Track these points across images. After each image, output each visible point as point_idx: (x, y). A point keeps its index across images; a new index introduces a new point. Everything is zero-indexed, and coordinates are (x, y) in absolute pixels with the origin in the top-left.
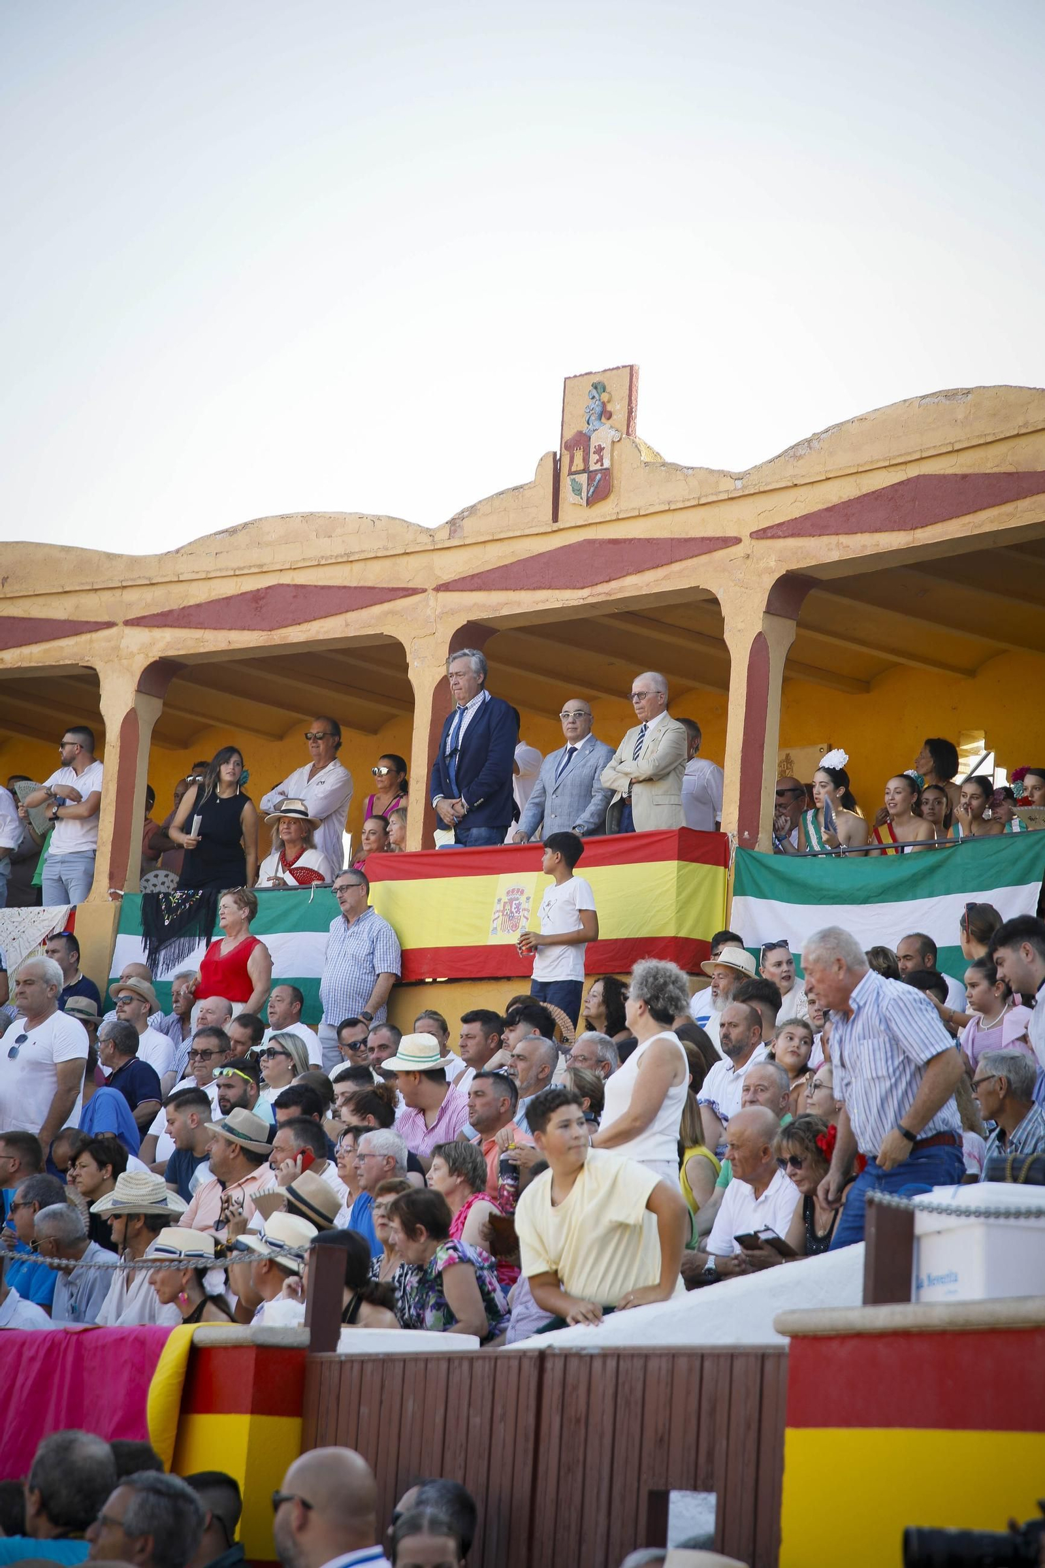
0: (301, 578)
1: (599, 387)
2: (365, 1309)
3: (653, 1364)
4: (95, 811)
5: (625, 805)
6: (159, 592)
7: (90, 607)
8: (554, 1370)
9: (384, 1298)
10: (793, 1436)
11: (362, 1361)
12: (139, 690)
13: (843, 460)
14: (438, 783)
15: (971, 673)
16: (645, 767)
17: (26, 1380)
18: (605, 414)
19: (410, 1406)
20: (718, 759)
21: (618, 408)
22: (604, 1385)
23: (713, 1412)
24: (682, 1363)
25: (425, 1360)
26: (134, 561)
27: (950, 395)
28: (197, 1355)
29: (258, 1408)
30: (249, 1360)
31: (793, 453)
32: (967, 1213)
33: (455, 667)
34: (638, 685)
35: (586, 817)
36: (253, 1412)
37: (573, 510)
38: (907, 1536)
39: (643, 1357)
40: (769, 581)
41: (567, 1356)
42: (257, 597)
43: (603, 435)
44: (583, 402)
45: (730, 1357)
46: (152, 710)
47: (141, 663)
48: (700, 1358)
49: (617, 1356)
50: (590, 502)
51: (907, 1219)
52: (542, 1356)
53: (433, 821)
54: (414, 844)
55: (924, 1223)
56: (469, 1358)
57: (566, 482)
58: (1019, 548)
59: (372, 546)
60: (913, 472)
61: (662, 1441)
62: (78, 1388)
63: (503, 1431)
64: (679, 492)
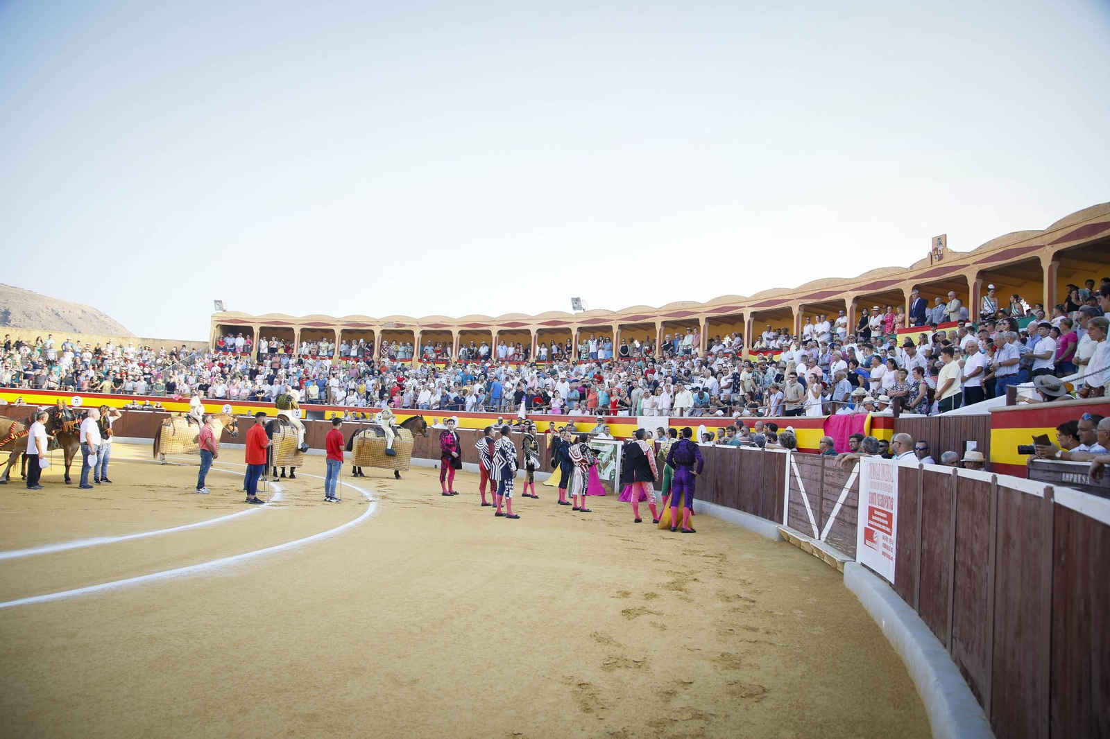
0: (882, 280)
1: (939, 239)
2: (904, 410)
3: (963, 418)
4: (845, 326)
5: (949, 317)
6: (854, 285)
7: (842, 288)
8: (942, 420)
9: (909, 409)
10: (993, 431)
11: (904, 419)
12: (853, 302)
13: (991, 248)
14: (911, 315)
15: (1020, 287)
16: (952, 309)
17: (841, 423)
18: (941, 244)
19: (914, 427)
20: (967, 307)
21: (943, 242)
22: (953, 422)
23: (975, 427)
24: (969, 418)
25: (916, 419)
26: (850, 279)
27: (1013, 233)
28: (873, 419)
29: (885, 427)
30: (882, 420)
31: (980, 247)
32: (1027, 387)
33: (914, 293)
34: (949, 294)
35: (941, 319)
36: (884, 428)
37: (935, 262)
38: (1019, 447)
39: (961, 417)
40: (977, 272)
41: (945, 417)
42: (874, 284)
43: (940, 248)
44: (936, 242)
45: (978, 416)
46: (855, 306)
47: (853, 297)
48: (972, 417)
49: (955, 417)
50: (939, 260)
51: (1016, 389)
52: (940, 417)
53: (910, 322)
54: (907, 327)
55: (1019, 390)
56: (925, 418)
57: (933, 257)
58: (1029, 261)
59: (895, 272)
60: (1006, 249)
61: (965, 432)
62: (851, 425)
63: (933, 431)
64: (956, 257)
